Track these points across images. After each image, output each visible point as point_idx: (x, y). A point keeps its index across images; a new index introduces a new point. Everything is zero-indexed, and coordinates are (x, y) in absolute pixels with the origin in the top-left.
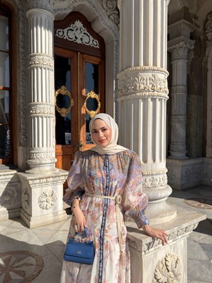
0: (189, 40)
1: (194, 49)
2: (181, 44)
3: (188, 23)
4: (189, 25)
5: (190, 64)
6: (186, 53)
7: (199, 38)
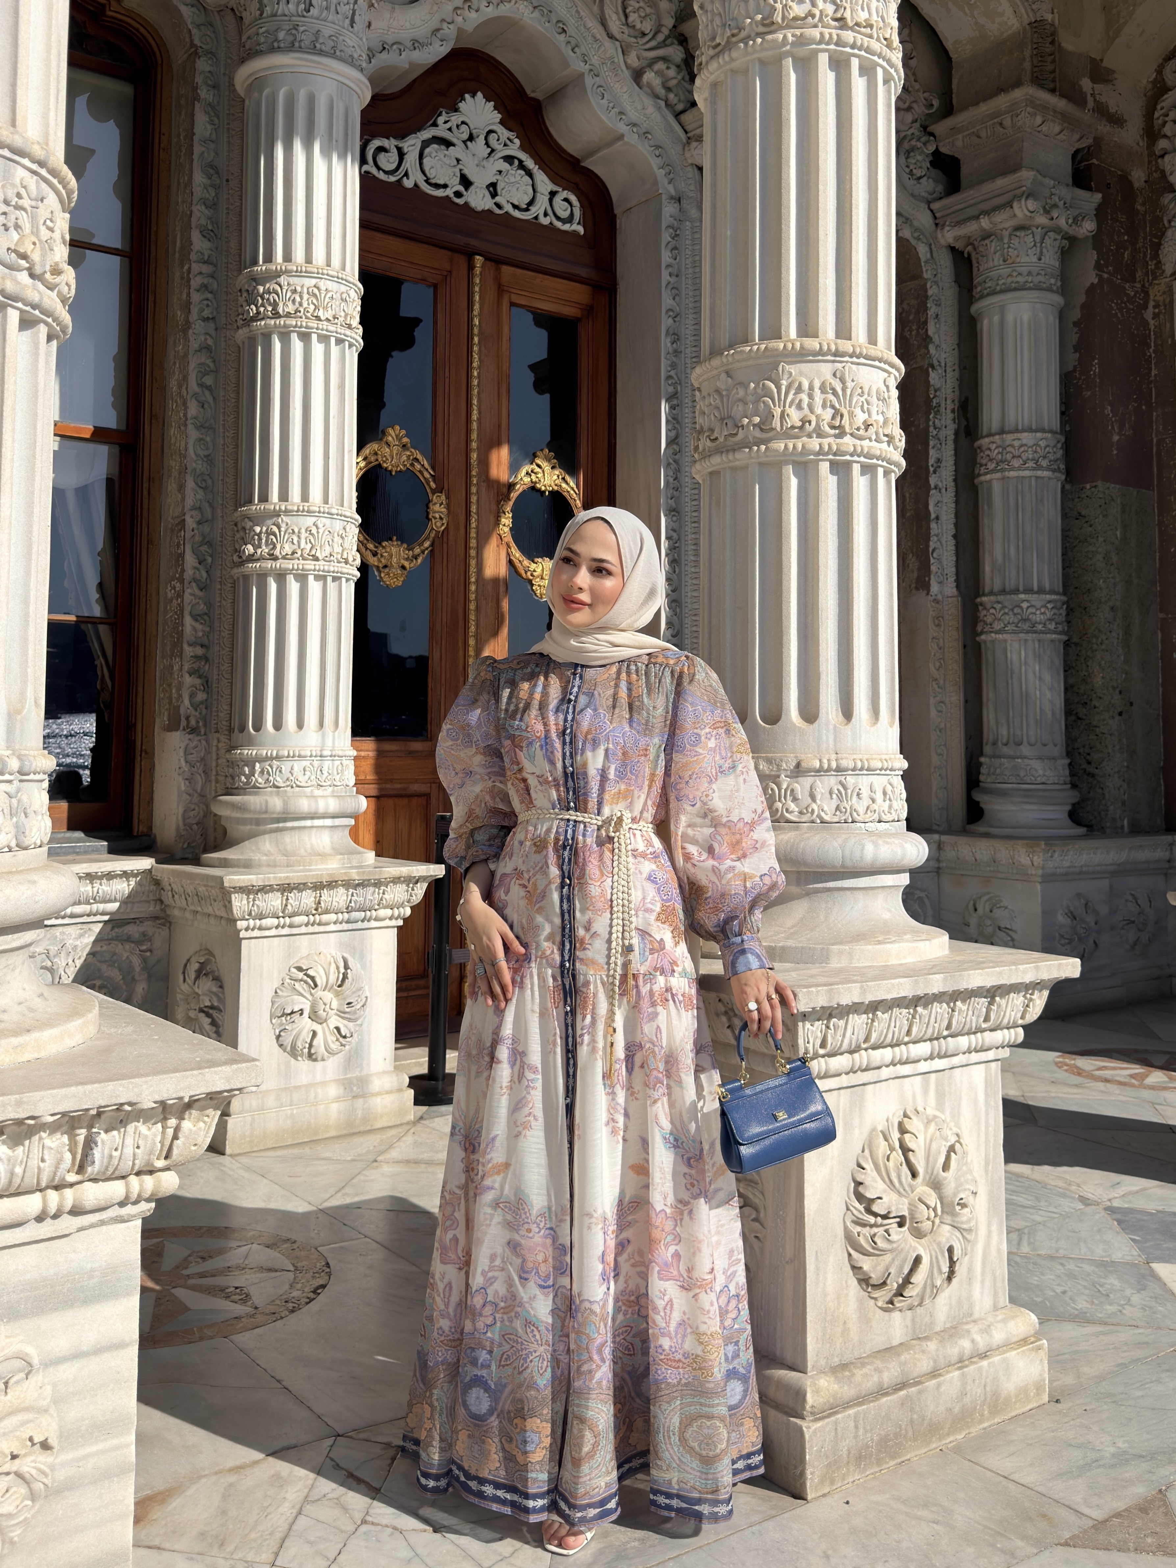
0: (1067, 192)
1: (1097, 239)
2: (1022, 210)
3: (1060, 103)
4: (1064, 117)
5: (1076, 314)
6: (1051, 259)
7: (1125, 180)
